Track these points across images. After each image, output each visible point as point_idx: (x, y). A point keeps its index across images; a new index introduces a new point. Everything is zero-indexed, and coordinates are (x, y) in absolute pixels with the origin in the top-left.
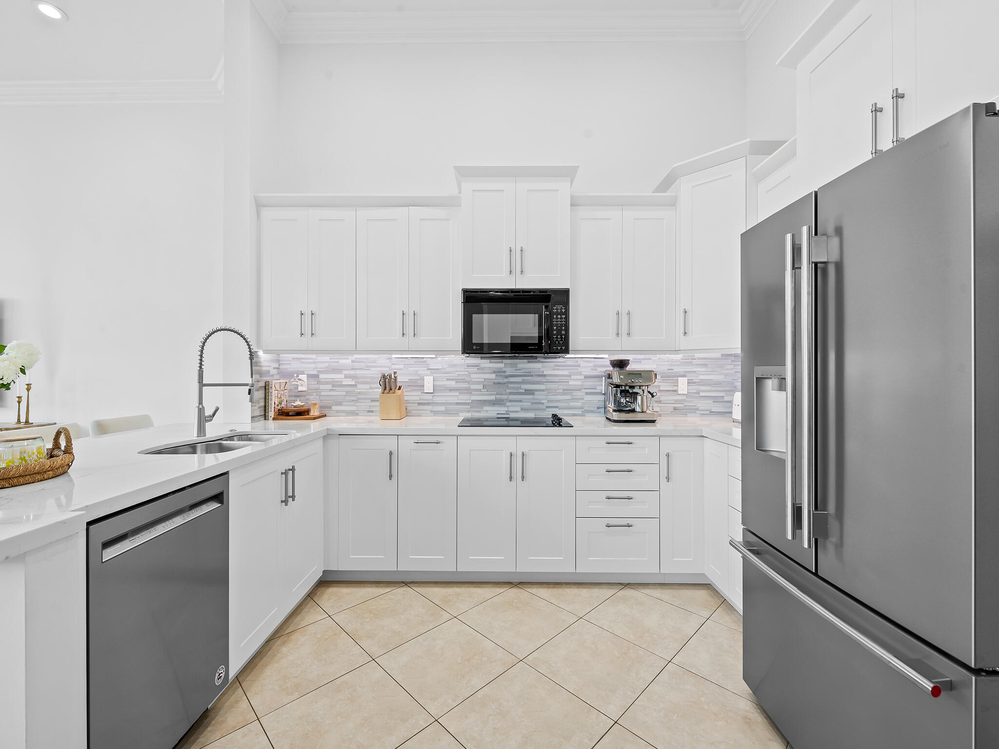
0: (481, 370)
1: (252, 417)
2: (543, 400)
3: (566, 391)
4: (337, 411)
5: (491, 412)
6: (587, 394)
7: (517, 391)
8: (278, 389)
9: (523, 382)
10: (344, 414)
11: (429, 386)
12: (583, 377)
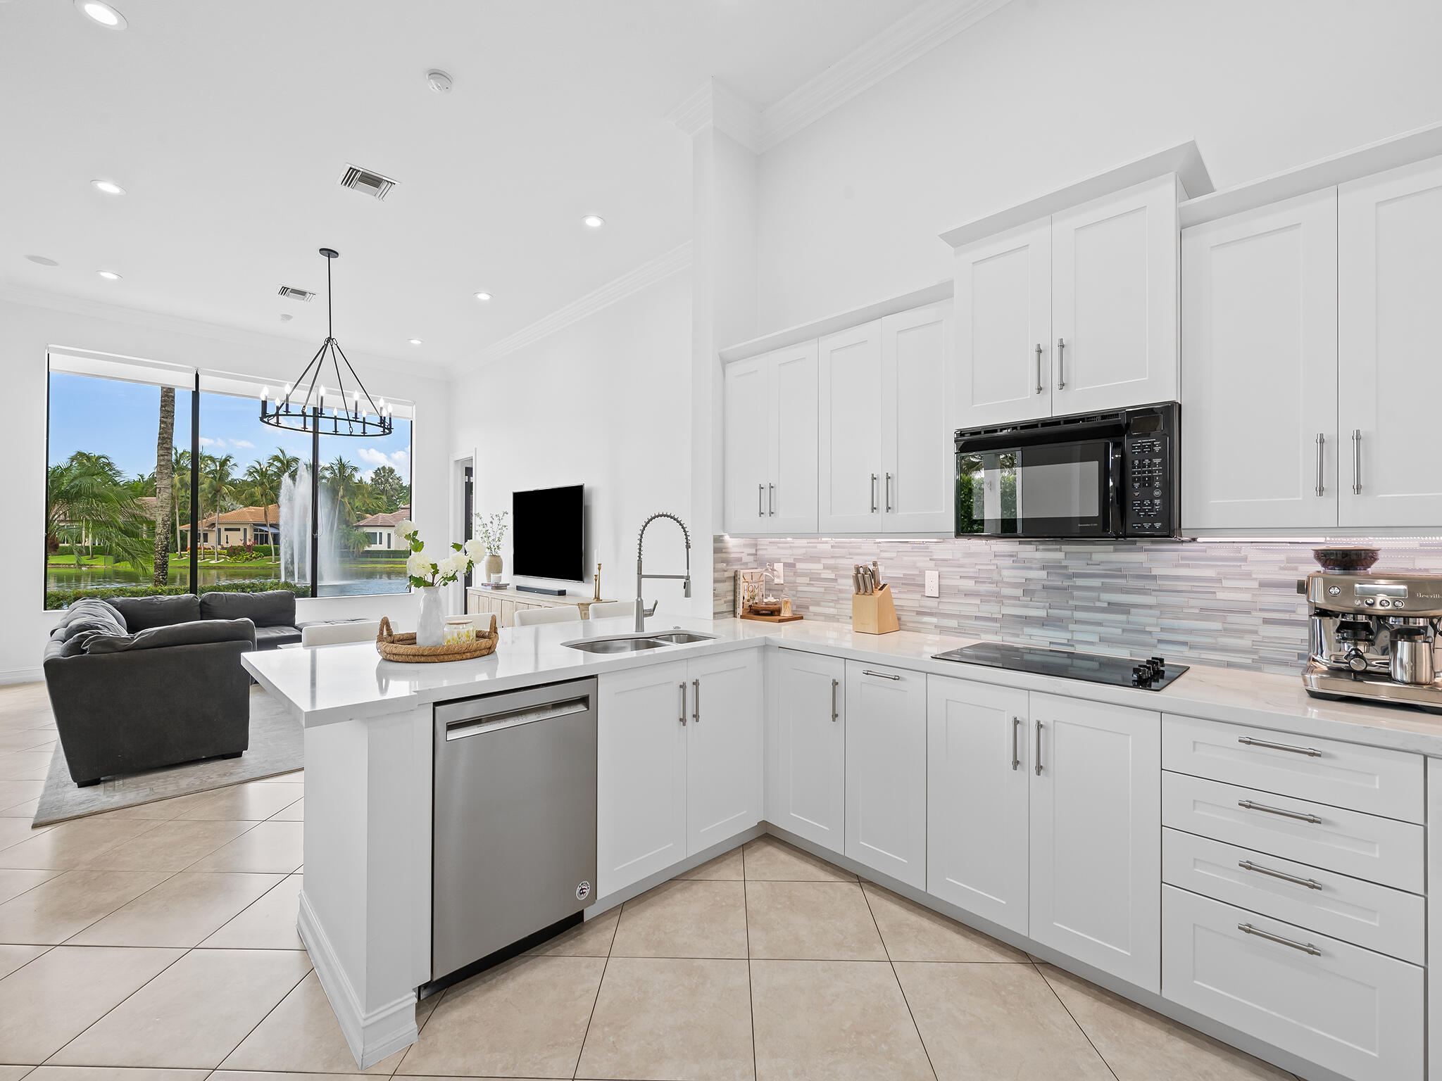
0: (1024, 564)
1: (714, 614)
2: (1150, 625)
3: (1206, 613)
4: (815, 614)
5: (1038, 639)
6: (1266, 621)
7: (1092, 605)
8: (750, 580)
9: (1105, 588)
10: (823, 618)
11: (932, 588)
12: (1256, 585)
